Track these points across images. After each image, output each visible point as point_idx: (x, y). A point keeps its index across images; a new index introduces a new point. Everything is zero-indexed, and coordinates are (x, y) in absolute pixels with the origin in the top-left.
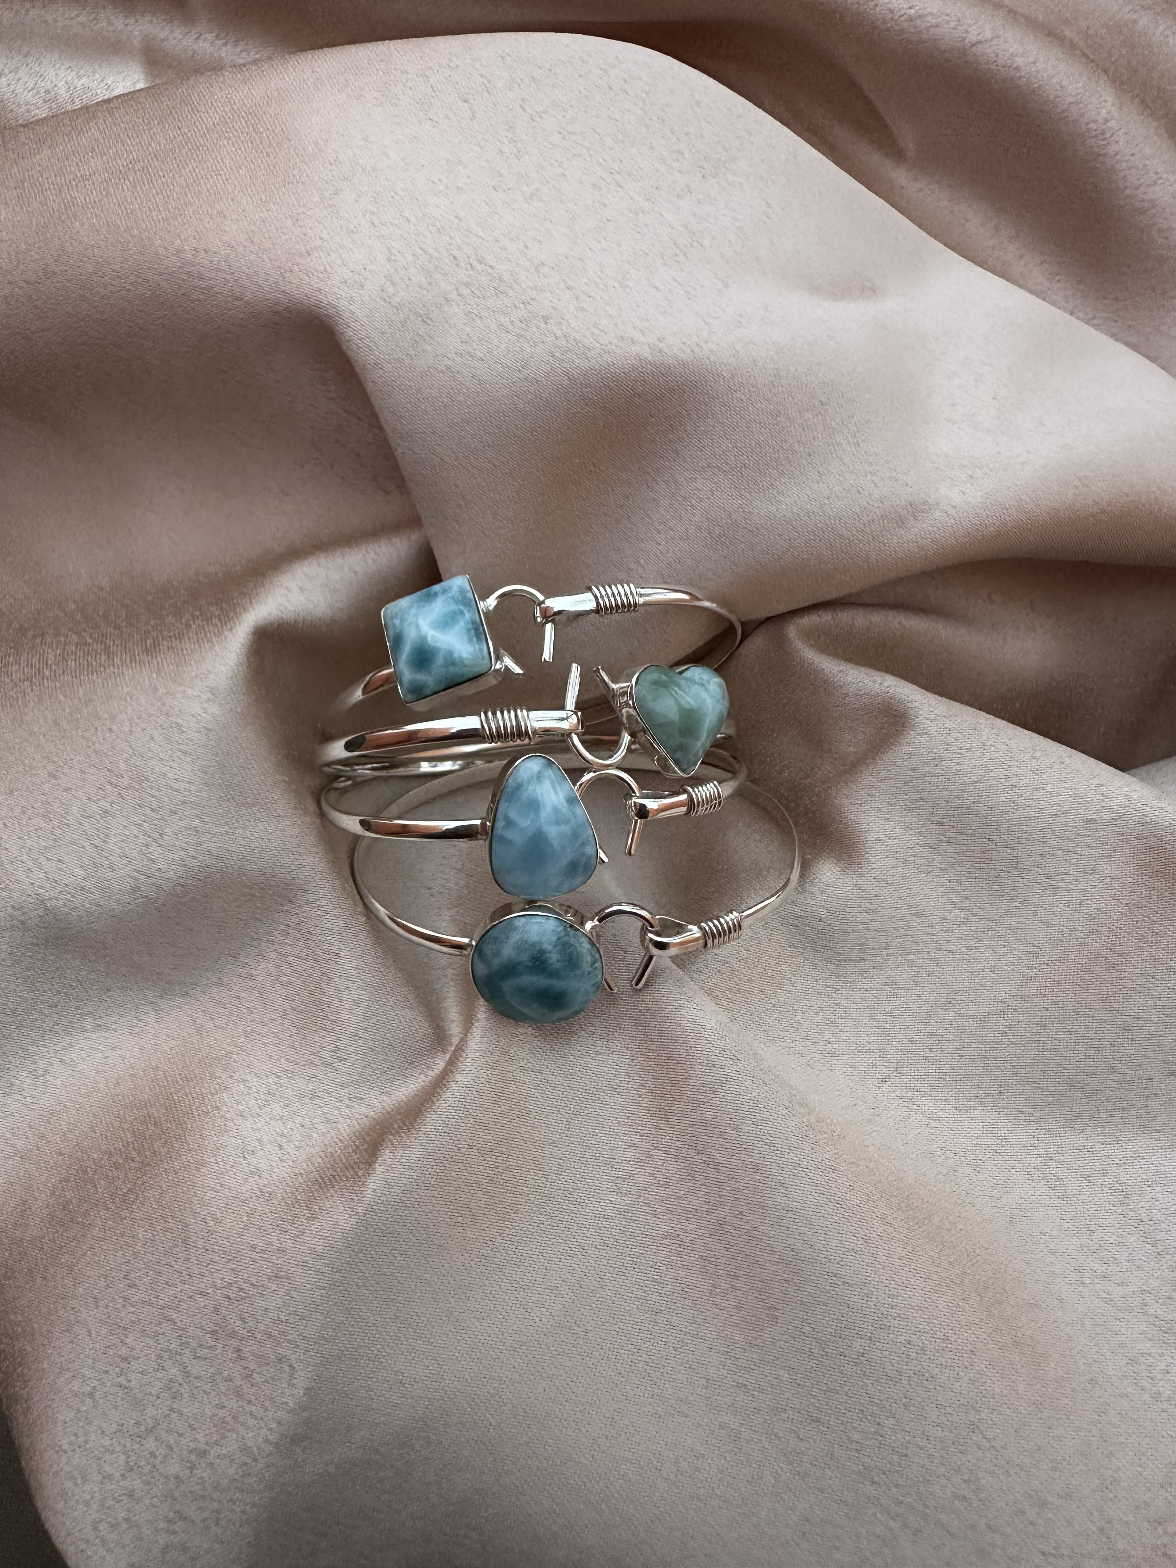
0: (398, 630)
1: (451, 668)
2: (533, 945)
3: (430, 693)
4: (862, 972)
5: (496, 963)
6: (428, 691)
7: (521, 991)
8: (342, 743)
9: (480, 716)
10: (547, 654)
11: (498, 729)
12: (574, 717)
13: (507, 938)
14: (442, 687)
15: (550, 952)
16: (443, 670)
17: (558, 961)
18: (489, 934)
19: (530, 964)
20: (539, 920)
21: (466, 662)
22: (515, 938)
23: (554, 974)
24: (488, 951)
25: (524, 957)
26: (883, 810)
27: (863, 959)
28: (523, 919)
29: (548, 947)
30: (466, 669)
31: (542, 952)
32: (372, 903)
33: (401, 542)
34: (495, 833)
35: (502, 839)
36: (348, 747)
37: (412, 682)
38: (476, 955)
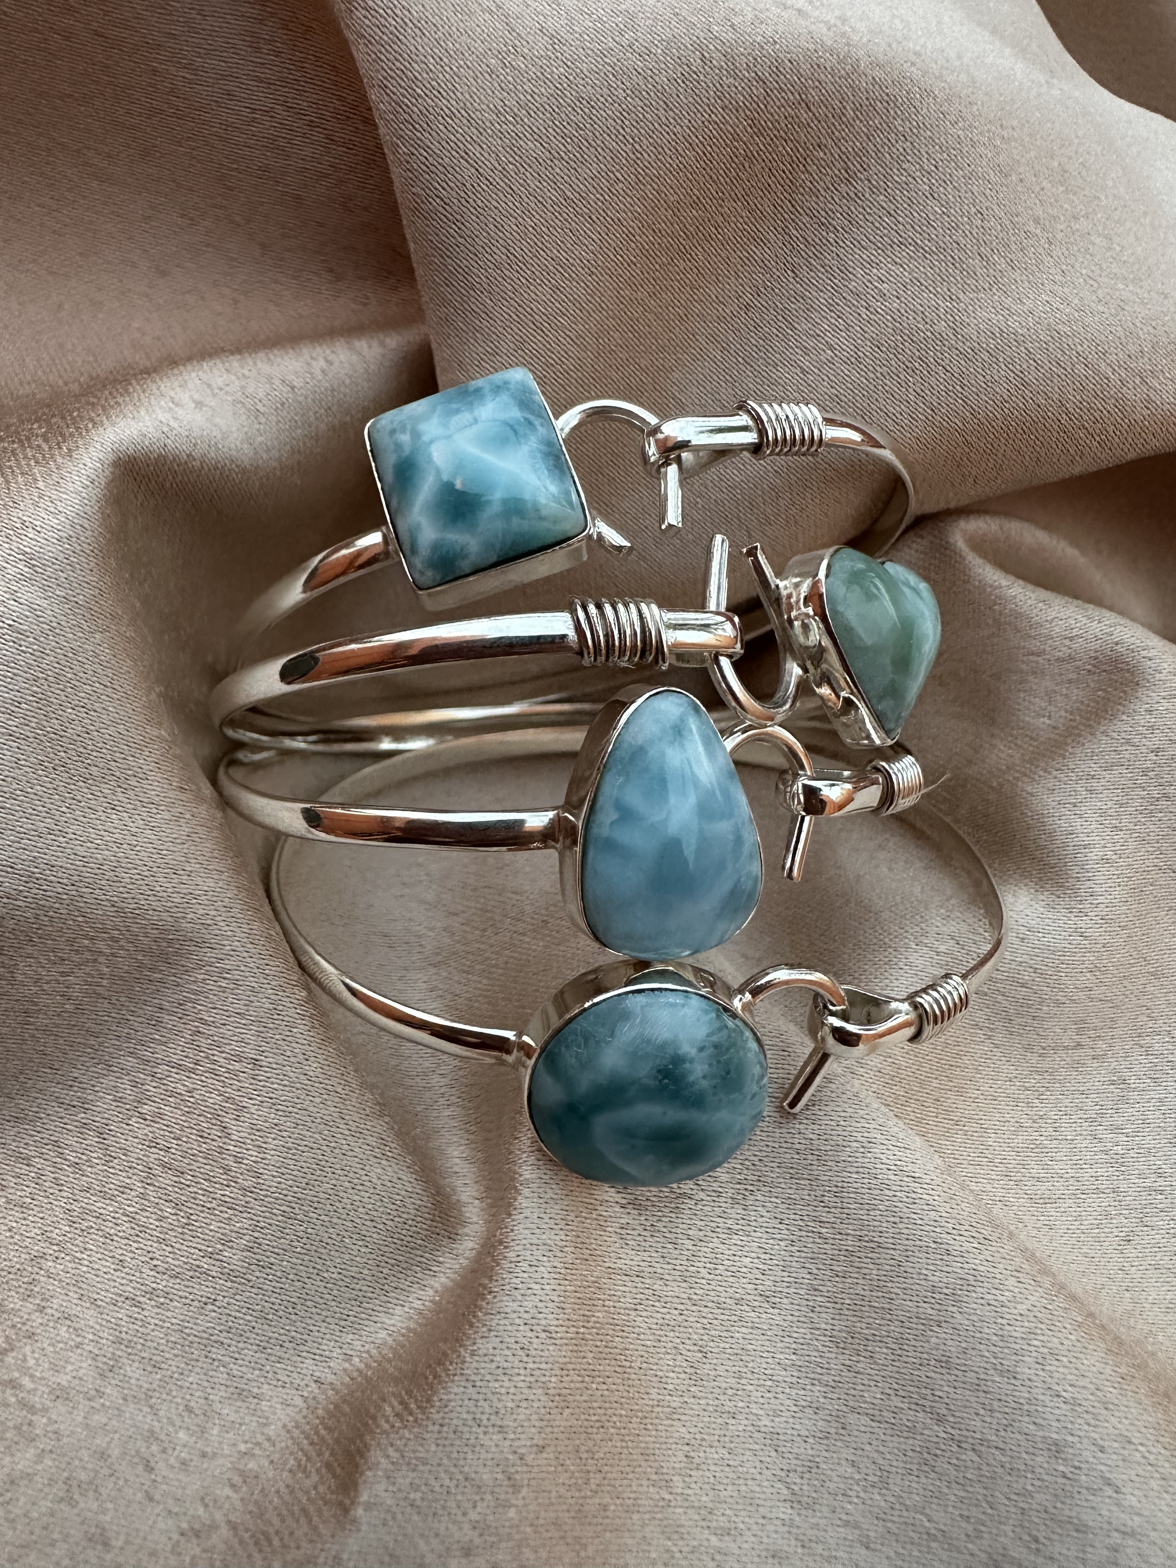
0: (407, 451)
1: (515, 521)
2: (663, 1046)
3: (468, 571)
4: (1076, 1066)
5: (584, 1082)
6: (465, 565)
7: (628, 1133)
8: (275, 667)
9: (573, 612)
10: (673, 516)
11: (609, 635)
12: (728, 626)
13: (612, 1035)
14: (494, 559)
15: (692, 1061)
16: (499, 525)
17: (704, 1077)
18: (573, 1025)
19: (652, 1083)
20: (672, 998)
21: (544, 513)
22: (627, 1033)
23: (697, 1102)
24: (569, 1058)
25: (644, 1071)
26: (1110, 812)
27: (1079, 1045)
28: (640, 998)
29: (688, 1049)
30: (546, 525)
31: (678, 1060)
32: (316, 964)
33: (370, 347)
34: (595, 831)
35: (610, 845)
36: (286, 675)
37: (436, 547)
38: (540, 1066)
